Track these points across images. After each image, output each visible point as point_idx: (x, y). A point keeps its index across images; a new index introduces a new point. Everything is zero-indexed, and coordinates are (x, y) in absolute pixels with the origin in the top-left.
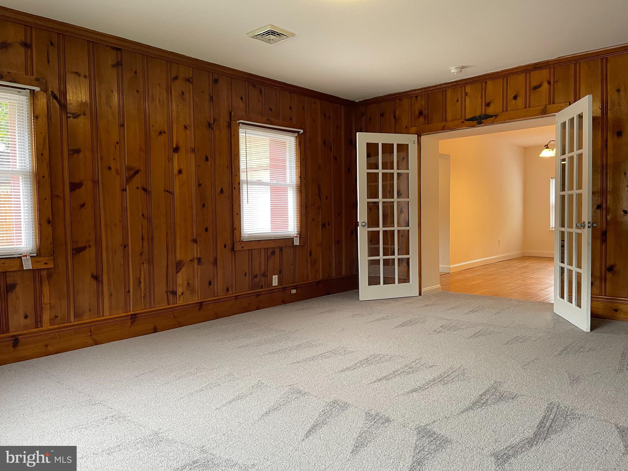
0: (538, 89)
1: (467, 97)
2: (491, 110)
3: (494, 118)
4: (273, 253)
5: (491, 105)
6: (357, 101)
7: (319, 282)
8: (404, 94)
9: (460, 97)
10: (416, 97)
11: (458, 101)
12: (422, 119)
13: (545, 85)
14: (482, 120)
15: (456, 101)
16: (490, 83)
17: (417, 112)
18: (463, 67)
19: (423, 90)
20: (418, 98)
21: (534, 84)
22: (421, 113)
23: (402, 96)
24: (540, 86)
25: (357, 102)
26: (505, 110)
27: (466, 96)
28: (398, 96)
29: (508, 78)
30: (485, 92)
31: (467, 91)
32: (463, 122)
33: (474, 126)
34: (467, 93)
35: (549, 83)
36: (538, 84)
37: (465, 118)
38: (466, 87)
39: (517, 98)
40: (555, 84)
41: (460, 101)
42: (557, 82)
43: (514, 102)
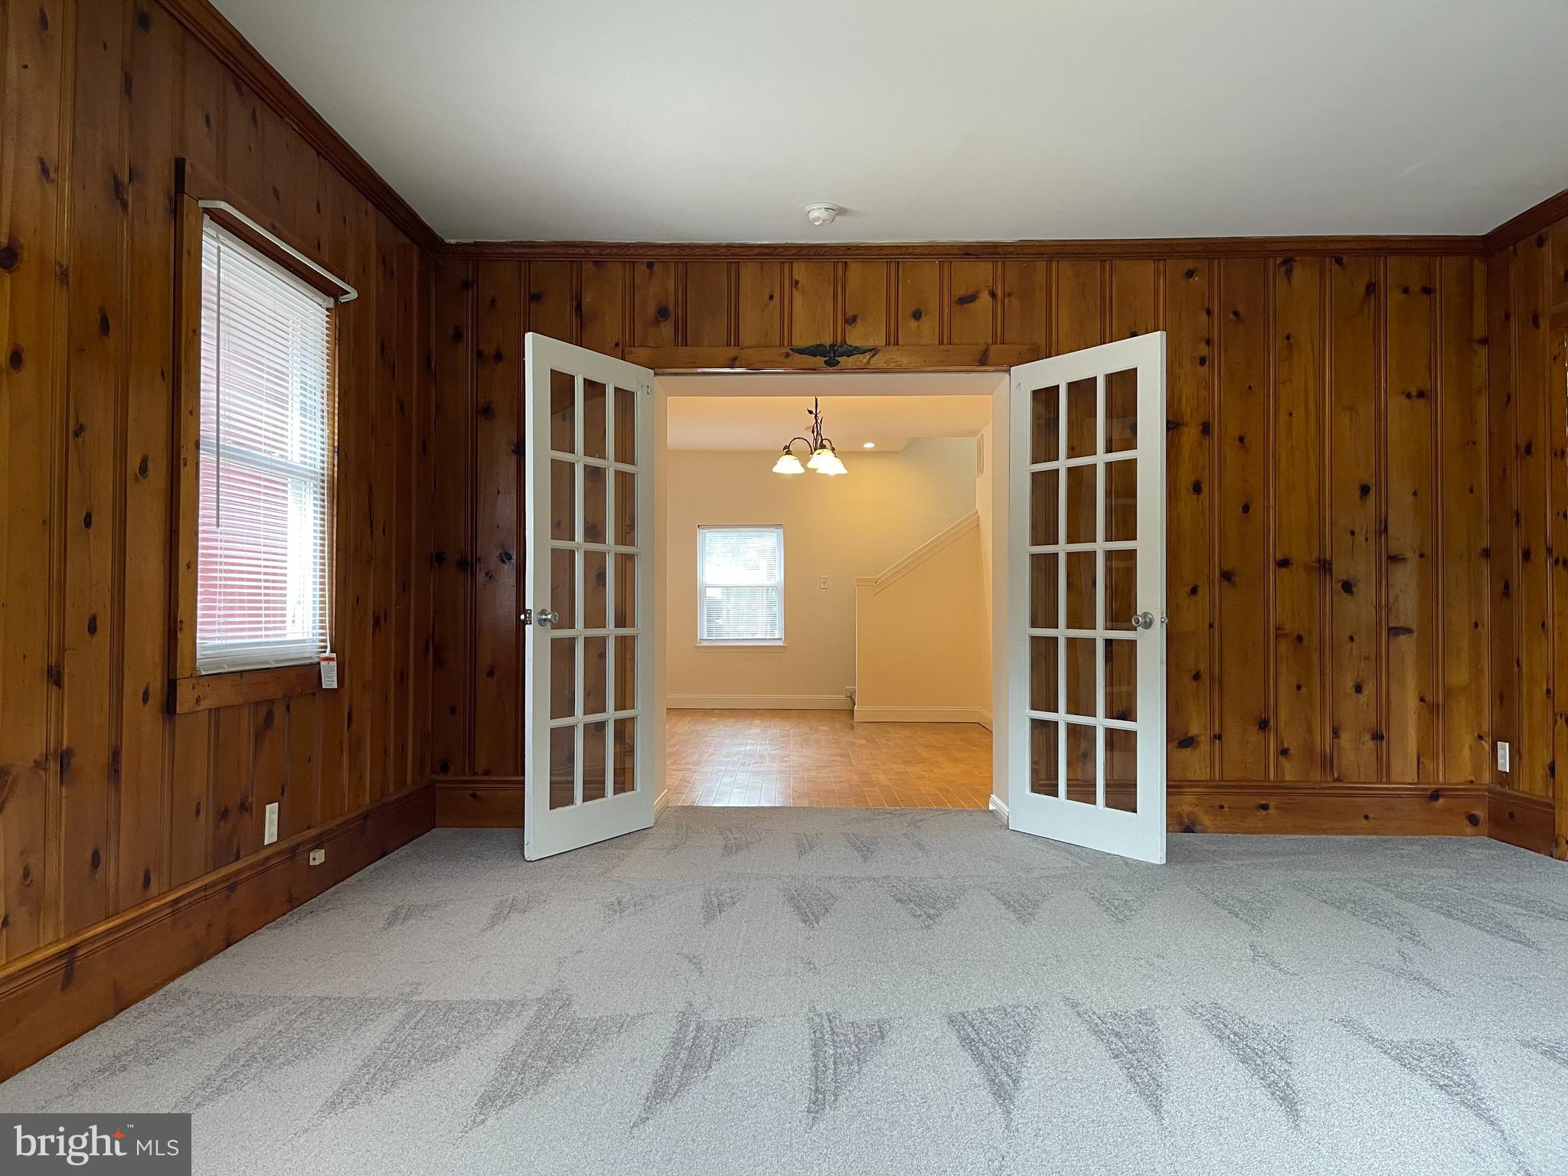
0: (971, 304)
1: (796, 293)
2: (854, 339)
3: (868, 356)
4: (269, 717)
5: (859, 321)
6: (453, 241)
7: (365, 817)
8: (615, 250)
9: (777, 290)
10: (650, 265)
11: (771, 297)
12: (667, 329)
13: (985, 297)
14: (838, 357)
15: (767, 298)
16: (855, 267)
17: (652, 310)
18: (841, 211)
19: (676, 251)
20: (655, 268)
21: (961, 291)
22: (663, 313)
23: (608, 254)
24: (972, 298)
25: (449, 244)
26: (892, 340)
27: (794, 289)
28: (592, 251)
29: (901, 265)
30: (844, 288)
31: (796, 277)
32: (788, 355)
33: (813, 370)
34: (797, 282)
35: (993, 295)
36: (970, 293)
37: (791, 345)
38: (795, 265)
39: (920, 316)
40: (1006, 300)
41: (777, 298)
42: (1009, 295)
43: (913, 324)
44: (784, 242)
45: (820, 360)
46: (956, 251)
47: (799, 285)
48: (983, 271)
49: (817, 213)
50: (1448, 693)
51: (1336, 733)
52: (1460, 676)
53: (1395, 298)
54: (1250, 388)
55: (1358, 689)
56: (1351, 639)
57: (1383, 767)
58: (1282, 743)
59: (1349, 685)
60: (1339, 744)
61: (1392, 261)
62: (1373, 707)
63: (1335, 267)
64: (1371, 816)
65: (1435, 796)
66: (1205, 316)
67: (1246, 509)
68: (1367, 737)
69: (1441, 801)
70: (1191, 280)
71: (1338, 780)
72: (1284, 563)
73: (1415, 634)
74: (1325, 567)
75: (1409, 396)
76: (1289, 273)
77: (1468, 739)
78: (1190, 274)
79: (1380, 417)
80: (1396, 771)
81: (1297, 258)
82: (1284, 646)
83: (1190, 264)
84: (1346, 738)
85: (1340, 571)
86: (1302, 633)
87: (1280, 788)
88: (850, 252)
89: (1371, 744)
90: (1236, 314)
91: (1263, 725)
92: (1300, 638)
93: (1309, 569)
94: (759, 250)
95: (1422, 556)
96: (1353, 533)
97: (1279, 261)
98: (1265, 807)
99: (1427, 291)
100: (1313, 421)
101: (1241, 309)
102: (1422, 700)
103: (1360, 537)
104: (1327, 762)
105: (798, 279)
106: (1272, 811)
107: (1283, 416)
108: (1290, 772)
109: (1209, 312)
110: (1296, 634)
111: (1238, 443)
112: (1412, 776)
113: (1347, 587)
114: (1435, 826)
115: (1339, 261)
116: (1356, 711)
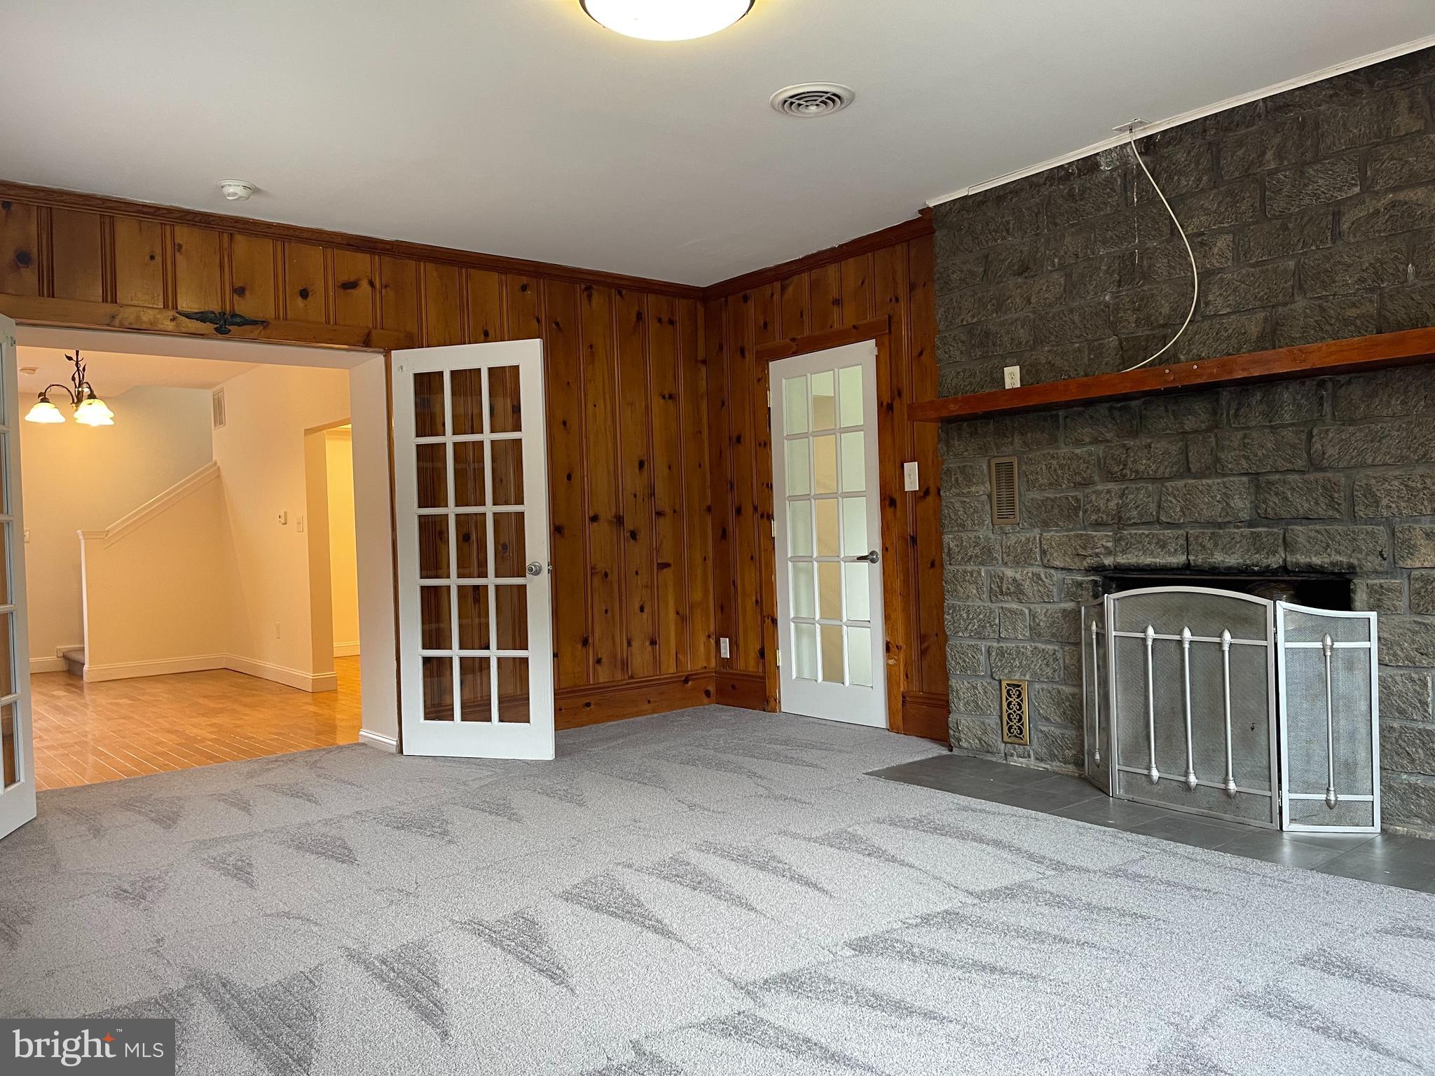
0: (352, 290)
1: (179, 257)
2: (245, 307)
3: (258, 327)
5: (247, 293)
9: (158, 251)
10: (6, 206)
11: (152, 258)
12: (29, 277)
13: (364, 285)
14: (228, 325)
15: (147, 258)
16: (241, 240)
17: (9, 254)
18: (255, 191)
19: (41, 194)
20: (12, 208)
21: (344, 278)
22: (22, 258)
24: (353, 285)
26: (281, 315)
27: (178, 254)
29: (286, 245)
30: (231, 260)
31: (178, 240)
32: (174, 318)
33: (203, 336)
34: (180, 246)
35: (372, 284)
36: (352, 280)
37: (177, 308)
38: (177, 228)
39: (308, 296)
40: (383, 291)
41: (158, 259)
42: (386, 287)
43: (300, 302)
44: (168, 204)
45: (207, 327)
46: (339, 240)
47: (184, 248)
48: (362, 263)
49: (234, 189)
50: (691, 607)
51: (629, 644)
52: (697, 595)
53: (653, 326)
54: (568, 383)
55: (642, 609)
56: (637, 573)
57: (656, 662)
58: (597, 655)
59: (637, 606)
60: (631, 650)
61: (652, 298)
62: (650, 622)
63: (618, 297)
64: (652, 700)
65: (686, 681)
66: (536, 323)
67: (569, 477)
68: (647, 643)
69: (690, 683)
70: (525, 293)
71: (632, 677)
72: (594, 519)
73: (672, 567)
74: (619, 520)
75: (664, 397)
76: (590, 297)
77: (703, 639)
78: (524, 288)
79: (648, 410)
80: (664, 667)
81: (595, 287)
82: (597, 581)
83: (524, 280)
84: (635, 644)
85: (629, 525)
86: (607, 570)
87: (600, 689)
88: (239, 225)
89: (649, 648)
90: (557, 324)
91: (585, 642)
92: (606, 575)
93: (610, 522)
94: (140, 208)
95: (675, 512)
96: (635, 496)
97: (583, 286)
98: (588, 705)
99: (671, 322)
100: (609, 409)
101: (559, 320)
102: (678, 613)
103: (640, 499)
104: (625, 665)
105: (181, 243)
106: (592, 707)
107: (590, 406)
108: (603, 675)
109: (538, 321)
110: (603, 572)
111: (562, 426)
112: (673, 669)
113: (634, 535)
114: (686, 701)
115: (620, 293)
116: (640, 625)
